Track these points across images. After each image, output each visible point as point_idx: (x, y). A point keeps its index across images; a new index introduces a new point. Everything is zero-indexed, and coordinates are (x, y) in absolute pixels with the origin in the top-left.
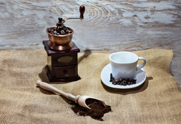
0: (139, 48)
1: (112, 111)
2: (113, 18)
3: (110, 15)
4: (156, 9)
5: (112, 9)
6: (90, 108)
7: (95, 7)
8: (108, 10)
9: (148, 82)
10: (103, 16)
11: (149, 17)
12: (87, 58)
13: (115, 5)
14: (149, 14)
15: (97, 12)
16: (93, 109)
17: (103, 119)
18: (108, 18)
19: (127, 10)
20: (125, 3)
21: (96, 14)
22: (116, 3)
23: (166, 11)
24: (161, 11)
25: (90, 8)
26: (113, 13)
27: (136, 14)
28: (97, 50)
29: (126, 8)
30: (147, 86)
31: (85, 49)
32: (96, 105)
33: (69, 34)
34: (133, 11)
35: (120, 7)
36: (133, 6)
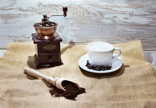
0: (119, 41)
1: (86, 93)
2: (95, 18)
3: (92, 15)
4: (134, 14)
5: (94, 12)
6: (65, 90)
7: (78, 8)
8: (90, 12)
9: (124, 69)
10: (86, 15)
11: (128, 19)
12: (71, 49)
13: (96, 9)
14: (128, 16)
15: (80, 12)
16: (68, 91)
17: (76, 99)
18: (90, 17)
19: (107, 13)
20: (106, 7)
21: (79, 13)
22: (97, 7)
23: (142, 16)
24: (138, 15)
25: (73, 9)
26: (94, 14)
27: (116, 16)
28: (80, 43)
29: (106, 11)
30: (123, 72)
31: (69, 41)
32: (70, 87)
33: (53, 27)
34: (113, 14)
35: (101, 10)
36: (113, 10)
